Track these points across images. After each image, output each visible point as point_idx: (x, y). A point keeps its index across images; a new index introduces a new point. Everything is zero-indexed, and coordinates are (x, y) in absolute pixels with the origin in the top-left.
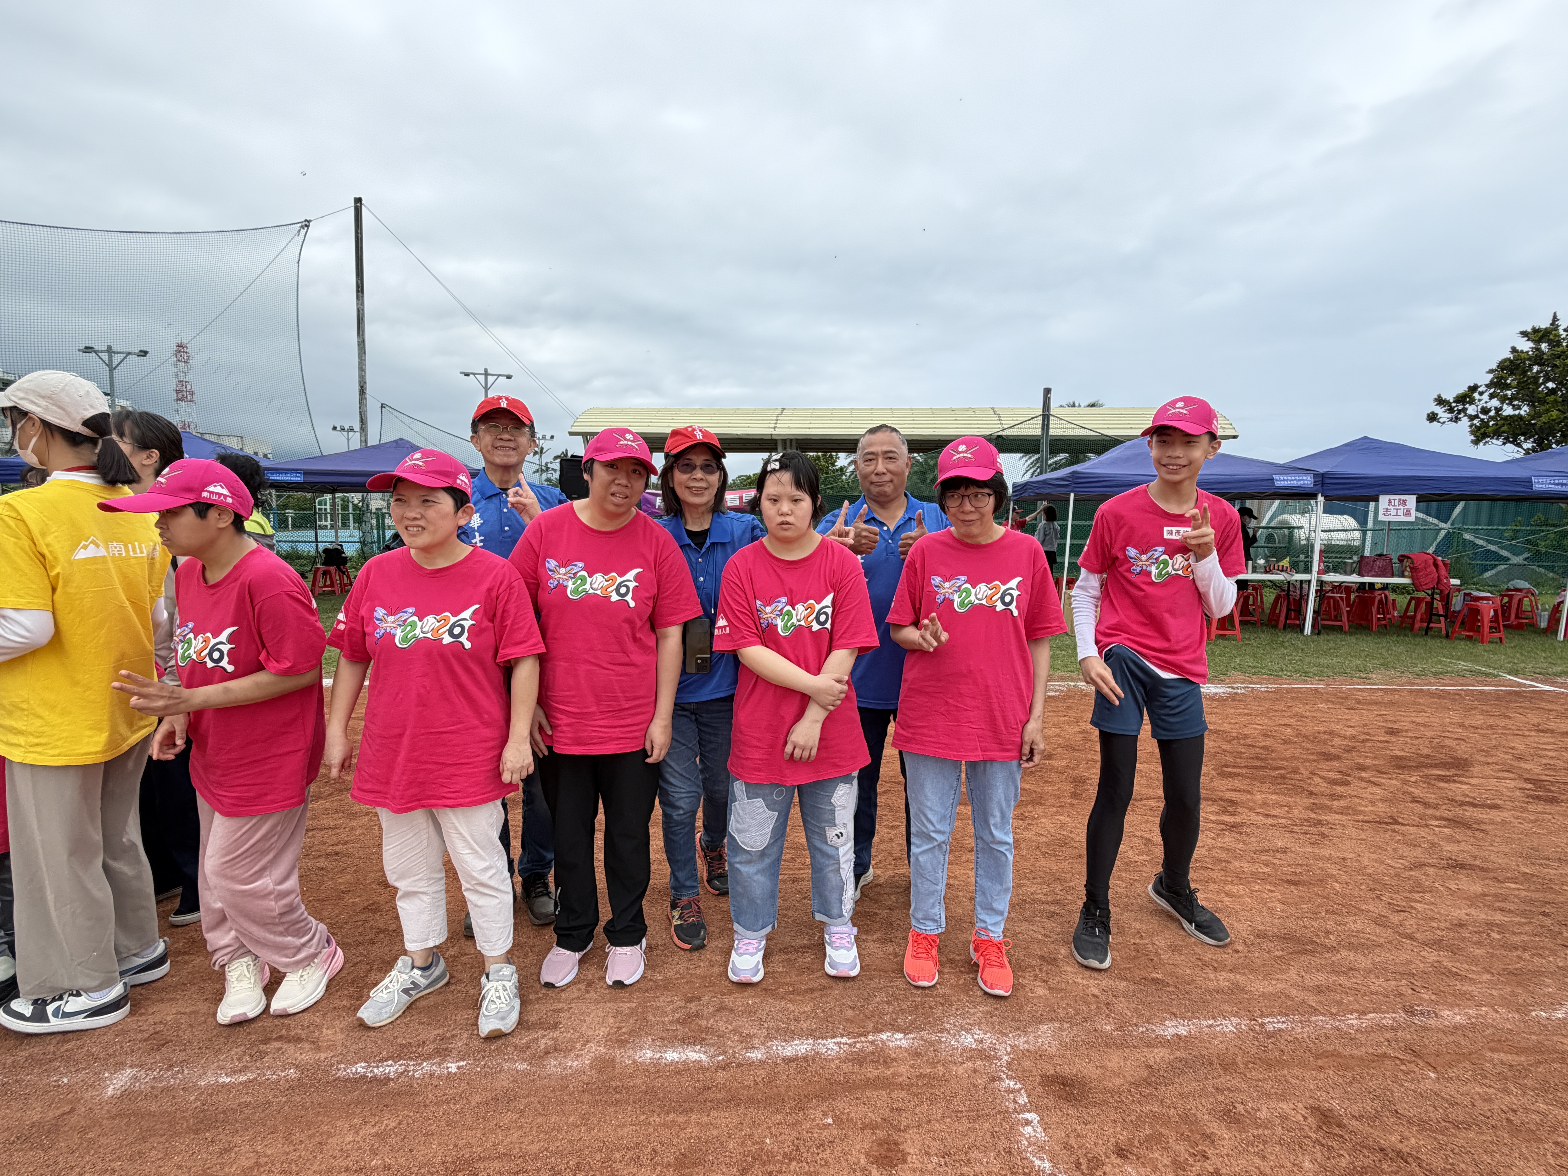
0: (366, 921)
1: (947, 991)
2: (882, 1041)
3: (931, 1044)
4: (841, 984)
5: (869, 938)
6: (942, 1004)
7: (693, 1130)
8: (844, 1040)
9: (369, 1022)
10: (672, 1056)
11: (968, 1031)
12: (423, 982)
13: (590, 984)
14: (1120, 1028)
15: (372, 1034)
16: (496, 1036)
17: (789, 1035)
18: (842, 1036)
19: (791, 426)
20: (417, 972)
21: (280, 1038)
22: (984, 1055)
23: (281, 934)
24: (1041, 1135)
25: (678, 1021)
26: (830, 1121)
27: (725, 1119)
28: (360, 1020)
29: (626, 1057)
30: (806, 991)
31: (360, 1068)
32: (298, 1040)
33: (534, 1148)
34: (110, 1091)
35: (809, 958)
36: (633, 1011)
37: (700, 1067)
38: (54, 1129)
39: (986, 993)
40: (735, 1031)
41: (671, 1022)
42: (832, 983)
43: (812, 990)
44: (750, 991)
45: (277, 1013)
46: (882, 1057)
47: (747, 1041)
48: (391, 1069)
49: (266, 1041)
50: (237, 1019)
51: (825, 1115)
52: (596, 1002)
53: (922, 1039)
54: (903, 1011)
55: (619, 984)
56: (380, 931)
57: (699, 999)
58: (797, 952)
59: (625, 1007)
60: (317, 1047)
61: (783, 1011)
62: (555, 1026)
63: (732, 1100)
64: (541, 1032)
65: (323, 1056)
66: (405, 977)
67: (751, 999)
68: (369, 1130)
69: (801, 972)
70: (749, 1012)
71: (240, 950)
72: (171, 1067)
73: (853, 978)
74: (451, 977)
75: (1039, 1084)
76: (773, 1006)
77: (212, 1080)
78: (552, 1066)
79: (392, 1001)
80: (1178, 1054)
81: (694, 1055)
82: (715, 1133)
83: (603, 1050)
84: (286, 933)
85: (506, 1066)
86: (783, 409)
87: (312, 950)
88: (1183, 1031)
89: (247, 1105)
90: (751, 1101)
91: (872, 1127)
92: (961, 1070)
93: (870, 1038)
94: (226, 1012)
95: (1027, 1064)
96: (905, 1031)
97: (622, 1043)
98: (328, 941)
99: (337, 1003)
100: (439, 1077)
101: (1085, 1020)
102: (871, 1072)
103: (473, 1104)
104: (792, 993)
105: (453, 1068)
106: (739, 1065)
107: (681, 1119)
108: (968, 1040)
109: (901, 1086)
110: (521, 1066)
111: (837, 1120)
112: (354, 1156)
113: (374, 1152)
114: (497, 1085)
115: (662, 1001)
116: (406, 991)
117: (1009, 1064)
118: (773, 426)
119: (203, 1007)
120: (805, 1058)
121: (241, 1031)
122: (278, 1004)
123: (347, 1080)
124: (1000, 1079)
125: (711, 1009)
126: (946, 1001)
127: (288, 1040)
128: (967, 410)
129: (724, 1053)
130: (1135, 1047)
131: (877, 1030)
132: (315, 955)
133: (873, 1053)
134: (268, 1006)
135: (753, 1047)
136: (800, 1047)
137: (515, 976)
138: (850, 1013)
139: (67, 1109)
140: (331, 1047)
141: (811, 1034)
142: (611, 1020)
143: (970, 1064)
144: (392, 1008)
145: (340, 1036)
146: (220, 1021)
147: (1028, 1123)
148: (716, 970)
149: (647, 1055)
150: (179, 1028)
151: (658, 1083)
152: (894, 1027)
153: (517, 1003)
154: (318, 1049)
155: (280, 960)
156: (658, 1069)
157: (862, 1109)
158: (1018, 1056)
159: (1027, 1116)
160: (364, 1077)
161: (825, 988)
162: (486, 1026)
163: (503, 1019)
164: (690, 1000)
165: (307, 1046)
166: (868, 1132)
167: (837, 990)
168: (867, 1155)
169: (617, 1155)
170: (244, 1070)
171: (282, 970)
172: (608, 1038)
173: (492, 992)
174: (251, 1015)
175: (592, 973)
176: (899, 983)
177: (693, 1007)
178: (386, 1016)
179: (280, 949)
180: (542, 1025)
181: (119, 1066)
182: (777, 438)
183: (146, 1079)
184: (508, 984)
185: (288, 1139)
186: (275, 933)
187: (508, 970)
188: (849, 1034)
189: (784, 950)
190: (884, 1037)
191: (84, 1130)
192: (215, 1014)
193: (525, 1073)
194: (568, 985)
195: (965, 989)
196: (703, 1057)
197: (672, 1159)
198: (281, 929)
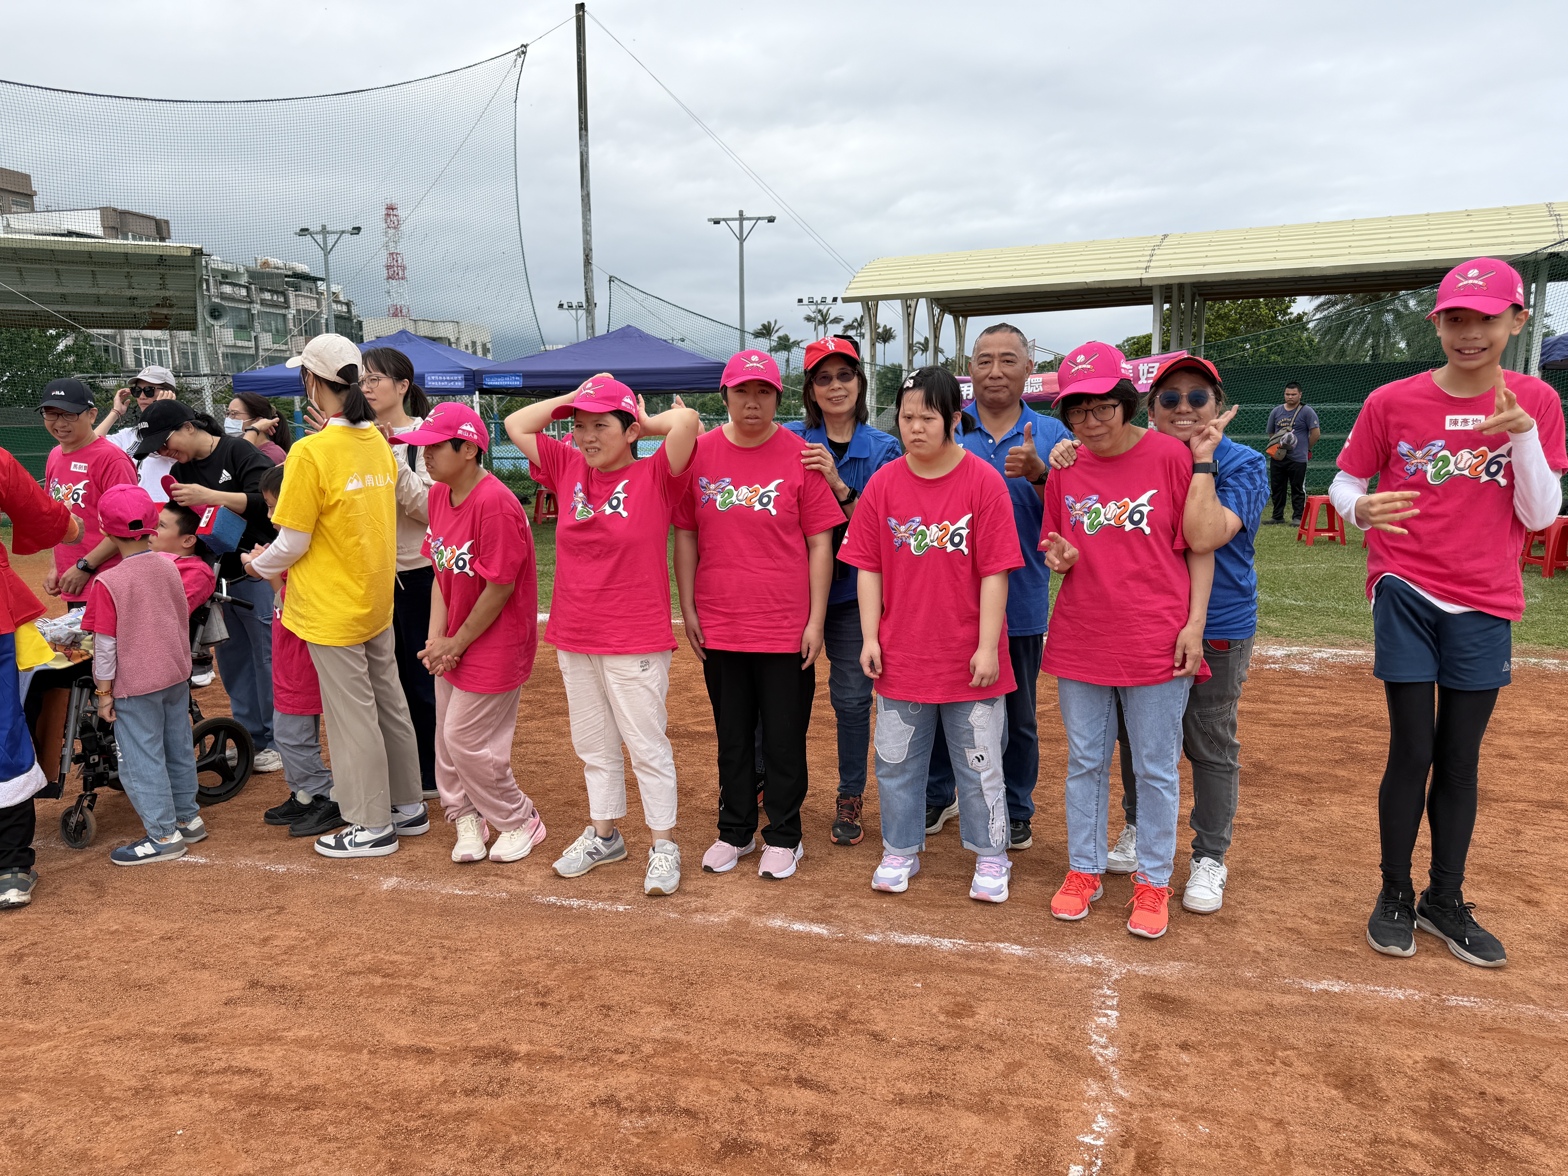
0: (565, 812)
1: (1090, 927)
2: (998, 949)
3: (1047, 957)
4: (980, 907)
5: (1033, 879)
6: (1077, 935)
7: (799, 970)
8: (961, 942)
9: (561, 872)
10: (798, 927)
11: (1090, 954)
12: (604, 850)
13: (744, 875)
14: (1264, 978)
15: (563, 881)
16: (656, 894)
17: (910, 930)
18: (960, 939)
19: (1173, 263)
20: (598, 841)
21: (496, 875)
22: (1096, 971)
23: (497, 797)
24: (1113, 1023)
25: (813, 908)
26: (919, 985)
27: (827, 969)
28: (555, 870)
29: (758, 922)
30: (943, 906)
31: (553, 899)
32: (510, 878)
33: (673, 960)
34: (385, 887)
35: (958, 884)
36: (774, 896)
37: (820, 937)
38: (354, 900)
39: (1131, 933)
40: (861, 921)
41: (805, 908)
42: (972, 904)
43: (948, 906)
44: (888, 899)
45: (495, 859)
46: (993, 957)
47: (869, 928)
48: (575, 903)
49: (487, 875)
50: (466, 859)
51: (916, 981)
52: (746, 887)
53: (1039, 952)
54: (1032, 933)
55: (768, 876)
56: (576, 819)
57: (838, 897)
58: (948, 877)
59: (770, 893)
60: (522, 882)
61: (912, 916)
62: (707, 896)
63: (840, 960)
64: (693, 898)
65: (526, 889)
66: (590, 842)
67: (885, 903)
68: (555, 931)
69: (946, 892)
70: (879, 911)
71: (468, 806)
72: (422, 880)
73: (996, 904)
74: (629, 855)
75: (1139, 997)
76: (905, 911)
77: (450, 891)
78: (698, 918)
79: (578, 859)
80: (1313, 1002)
81: (817, 929)
82: (817, 975)
83: (741, 915)
84: (501, 797)
85: (661, 913)
86: (1166, 236)
87: (520, 816)
88: (1336, 989)
89: (473, 908)
90: (855, 963)
91: (955, 995)
92: (1064, 976)
93: (987, 944)
94: (458, 854)
95: (1136, 983)
96: (1024, 945)
97: (759, 914)
98: (533, 814)
99: (539, 860)
100: (609, 912)
101: (1228, 966)
102: (974, 964)
103: (632, 929)
104: (928, 905)
105: (621, 908)
106: (853, 942)
107: (791, 963)
108: (1087, 960)
109: (998, 977)
110: (672, 915)
111: (926, 986)
112: (544, 943)
113: (558, 944)
114: (651, 922)
115: (804, 893)
116: (590, 854)
117: (1116, 980)
118: (1145, 265)
119: (442, 851)
120: (917, 947)
121: (470, 868)
122: (494, 852)
123: (542, 904)
124: (1102, 988)
125: (846, 904)
126: (1085, 932)
127: (502, 877)
128: (1497, 211)
129: (845, 933)
130: (1267, 991)
131: (998, 940)
132: (523, 821)
133: (984, 954)
134: (488, 855)
135: (873, 933)
136: (915, 939)
137: (677, 854)
138: (978, 926)
139: (360, 892)
140: (533, 884)
141: (933, 934)
142: (754, 899)
143: (1076, 975)
144: (579, 864)
145: (539, 880)
146: (454, 859)
147: (1106, 1015)
148: (862, 880)
149: (777, 923)
150: (426, 861)
151: (779, 941)
152: (1017, 941)
153: (677, 875)
154: (523, 884)
155: (496, 819)
156: (784, 933)
157: (952, 983)
158: (1129, 977)
159: (1109, 1012)
160: (554, 904)
161: (962, 906)
162: (650, 884)
163: (663, 881)
164: (830, 897)
165: (515, 882)
166: (949, 997)
167: (975, 909)
168: (941, 1008)
169: (734, 973)
170: (471, 889)
171: (499, 829)
172: (748, 910)
173: (656, 861)
174: (477, 857)
175: (747, 867)
176: (1043, 914)
177: (829, 901)
178: (573, 870)
179: (497, 809)
180: (696, 893)
181: (389, 875)
182: (1150, 284)
183: (406, 885)
184: (670, 858)
185: (500, 927)
186: (493, 795)
187: (670, 846)
188: (966, 939)
189: (935, 876)
190: (1002, 945)
191: (371, 904)
192: (450, 856)
193: (675, 920)
194: (725, 873)
195: (1110, 928)
196: (825, 932)
197: (776, 983)
198: (497, 793)
